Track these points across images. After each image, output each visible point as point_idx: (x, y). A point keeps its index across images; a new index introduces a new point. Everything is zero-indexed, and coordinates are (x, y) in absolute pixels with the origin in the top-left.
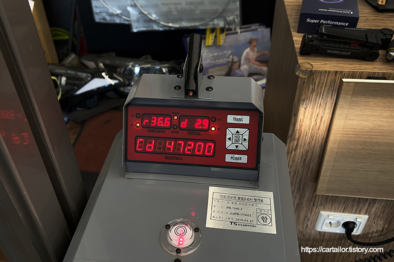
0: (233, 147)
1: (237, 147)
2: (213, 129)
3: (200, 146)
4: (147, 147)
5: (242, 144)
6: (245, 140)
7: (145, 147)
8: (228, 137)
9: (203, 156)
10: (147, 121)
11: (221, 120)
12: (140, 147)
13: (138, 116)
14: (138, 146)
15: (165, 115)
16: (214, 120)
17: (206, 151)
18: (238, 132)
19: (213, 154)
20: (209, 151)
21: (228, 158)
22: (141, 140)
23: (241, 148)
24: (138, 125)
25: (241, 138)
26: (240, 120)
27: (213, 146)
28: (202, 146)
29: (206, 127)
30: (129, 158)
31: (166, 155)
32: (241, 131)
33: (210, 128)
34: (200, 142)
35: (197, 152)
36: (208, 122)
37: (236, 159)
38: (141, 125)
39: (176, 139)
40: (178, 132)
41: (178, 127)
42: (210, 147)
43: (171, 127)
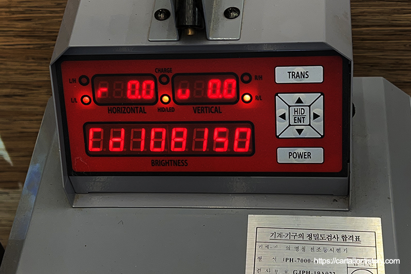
0: (291, 133)
1: (300, 131)
2: (247, 98)
3: (221, 136)
4: (111, 143)
5: (310, 125)
6: (316, 116)
7: (106, 145)
8: (279, 112)
9: (231, 154)
10: (105, 90)
11: (261, 77)
12: (96, 144)
13: (84, 80)
14: (91, 143)
15: (141, 76)
16: (246, 78)
17: (236, 143)
18: (299, 101)
19: (251, 150)
20: (241, 145)
21: (284, 156)
22: (96, 130)
23: (308, 133)
24: (86, 99)
25: (306, 113)
27: (249, 134)
29: (231, 96)
30: (76, 168)
31: (152, 158)
32: (307, 98)
33: (239, 97)
34: (222, 127)
35: (217, 147)
36: (234, 84)
37: (300, 156)
38: (94, 98)
39: (169, 125)
40: (172, 110)
41: (173, 98)
42: (243, 135)
43: (157, 98)
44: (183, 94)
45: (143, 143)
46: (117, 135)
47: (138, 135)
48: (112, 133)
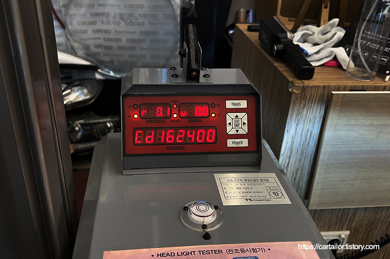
0: (233, 132)
1: (237, 131)
2: (213, 115)
3: (201, 134)
4: (147, 139)
5: (242, 128)
6: (244, 124)
8: (228, 122)
9: (205, 143)
10: (145, 112)
11: (220, 105)
12: (139, 139)
13: (136, 107)
14: (136, 139)
15: (164, 105)
16: (213, 106)
17: (208, 138)
18: (237, 116)
19: (215, 141)
20: (210, 138)
21: (230, 143)
22: (140, 132)
23: (241, 132)
24: (136, 116)
25: (240, 122)
26: (239, 104)
27: (214, 132)
28: (204, 133)
29: (206, 114)
31: (167, 146)
32: (240, 115)
33: (210, 115)
34: (201, 129)
35: (199, 140)
36: (208, 108)
37: (237, 143)
38: (139, 116)
39: (176, 128)
40: (178, 121)
41: (178, 115)
42: (211, 134)
43: (172, 115)
44: (184, 114)
45: (163, 139)
46: (150, 134)
47: (161, 134)
48: (147, 134)
